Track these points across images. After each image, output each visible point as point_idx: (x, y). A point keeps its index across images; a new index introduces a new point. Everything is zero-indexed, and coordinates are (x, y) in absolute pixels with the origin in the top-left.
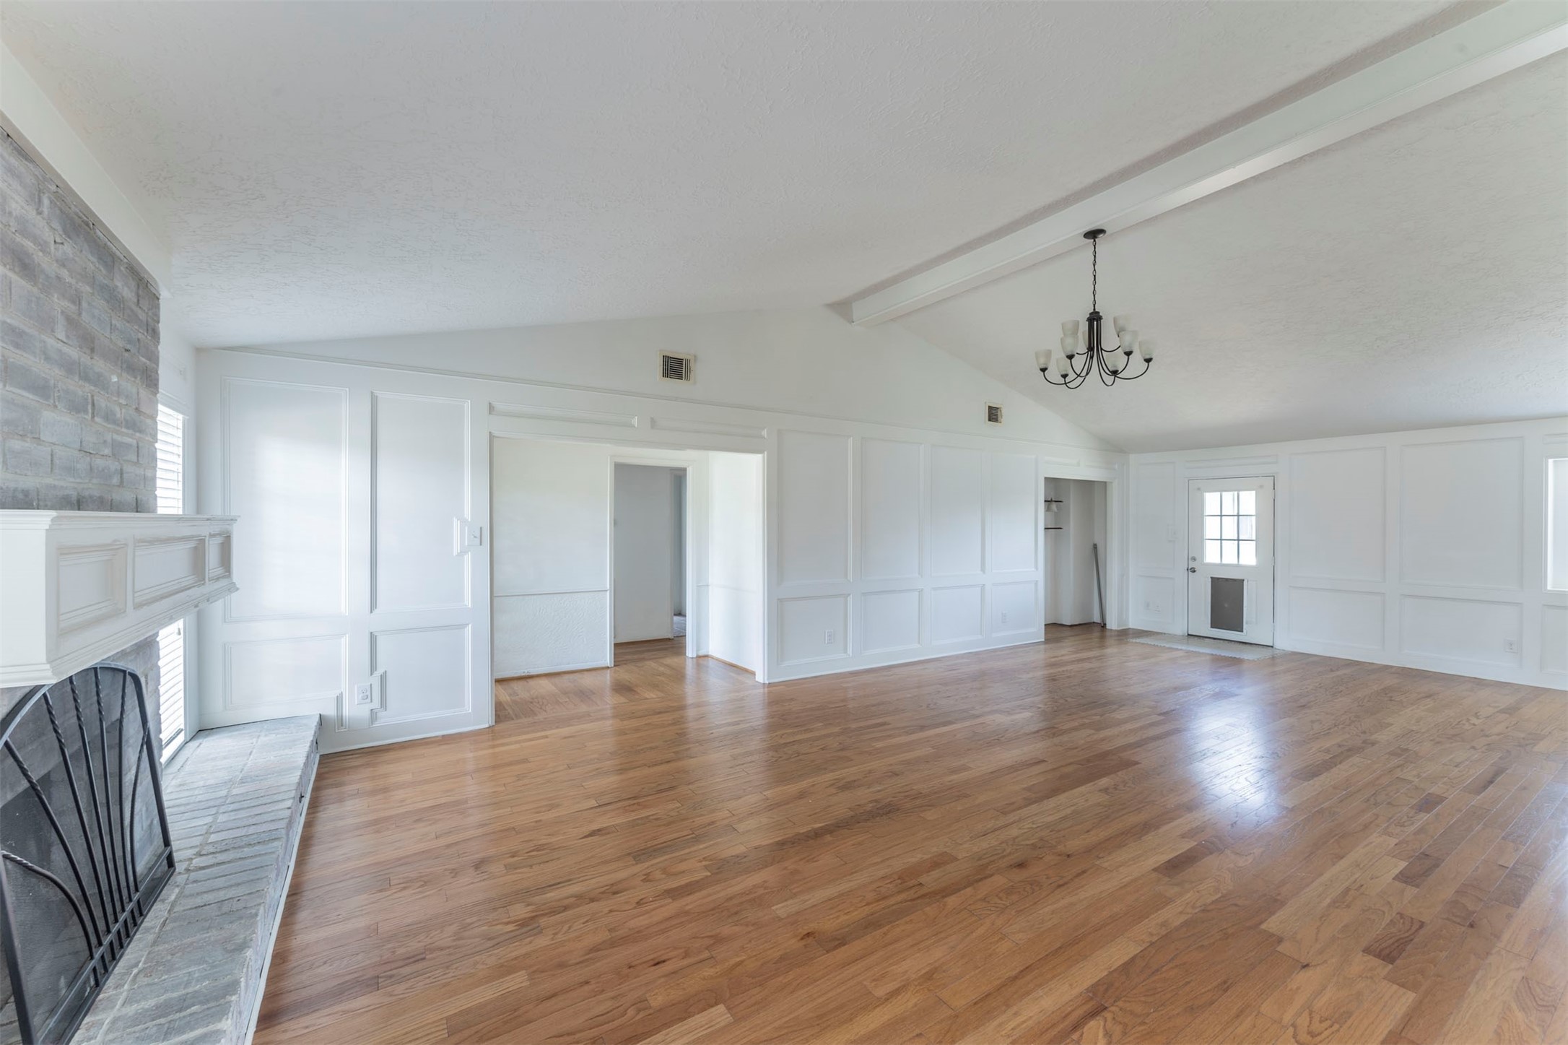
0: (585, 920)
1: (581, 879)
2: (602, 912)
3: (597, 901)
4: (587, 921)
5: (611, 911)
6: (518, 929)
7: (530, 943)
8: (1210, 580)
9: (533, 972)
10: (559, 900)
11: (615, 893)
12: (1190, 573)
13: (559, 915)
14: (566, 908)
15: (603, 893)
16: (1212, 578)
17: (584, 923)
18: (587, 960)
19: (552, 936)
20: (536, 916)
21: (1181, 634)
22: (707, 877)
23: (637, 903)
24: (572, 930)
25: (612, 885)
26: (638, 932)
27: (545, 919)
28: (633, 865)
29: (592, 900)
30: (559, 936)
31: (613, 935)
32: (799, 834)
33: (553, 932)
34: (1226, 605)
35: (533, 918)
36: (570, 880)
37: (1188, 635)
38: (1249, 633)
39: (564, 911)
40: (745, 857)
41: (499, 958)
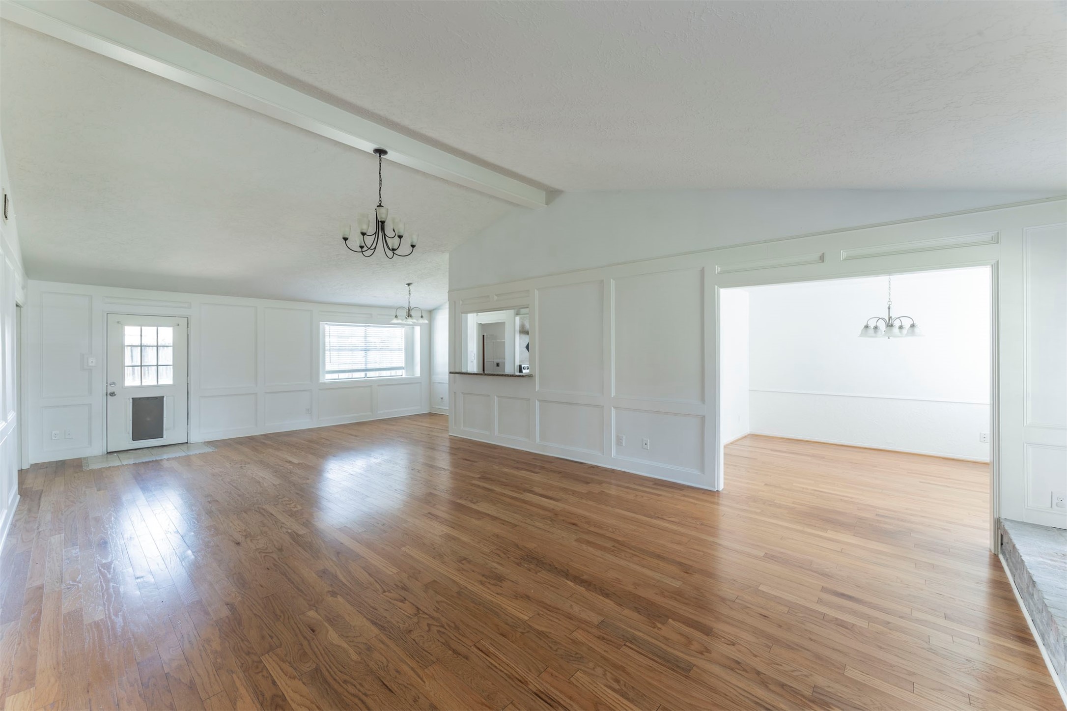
0: (777, 666)
1: (749, 696)
2: (761, 661)
3: (755, 669)
4: (778, 664)
5: (756, 656)
6: (832, 704)
7: (829, 687)
8: (131, 401)
9: (839, 669)
10: (781, 696)
11: (738, 663)
12: (109, 396)
13: (791, 685)
14: (783, 686)
15: (745, 670)
16: (133, 398)
17: (781, 665)
18: (801, 647)
19: (810, 677)
20: (810, 701)
21: (100, 454)
22: (674, 620)
23: (734, 645)
24: (794, 669)
25: (732, 669)
26: (755, 633)
27: (807, 692)
28: (698, 667)
29: (758, 673)
30: (805, 673)
31: (771, 645)
32: (587, 589)
33: (807, 679)
34: (148, 419)
35: (813, 702)
36: (757, 703)
37: (108, 453)
38: (169, 436)
39: (786, 685)
40: (636, 608)
41: (859, 696)
